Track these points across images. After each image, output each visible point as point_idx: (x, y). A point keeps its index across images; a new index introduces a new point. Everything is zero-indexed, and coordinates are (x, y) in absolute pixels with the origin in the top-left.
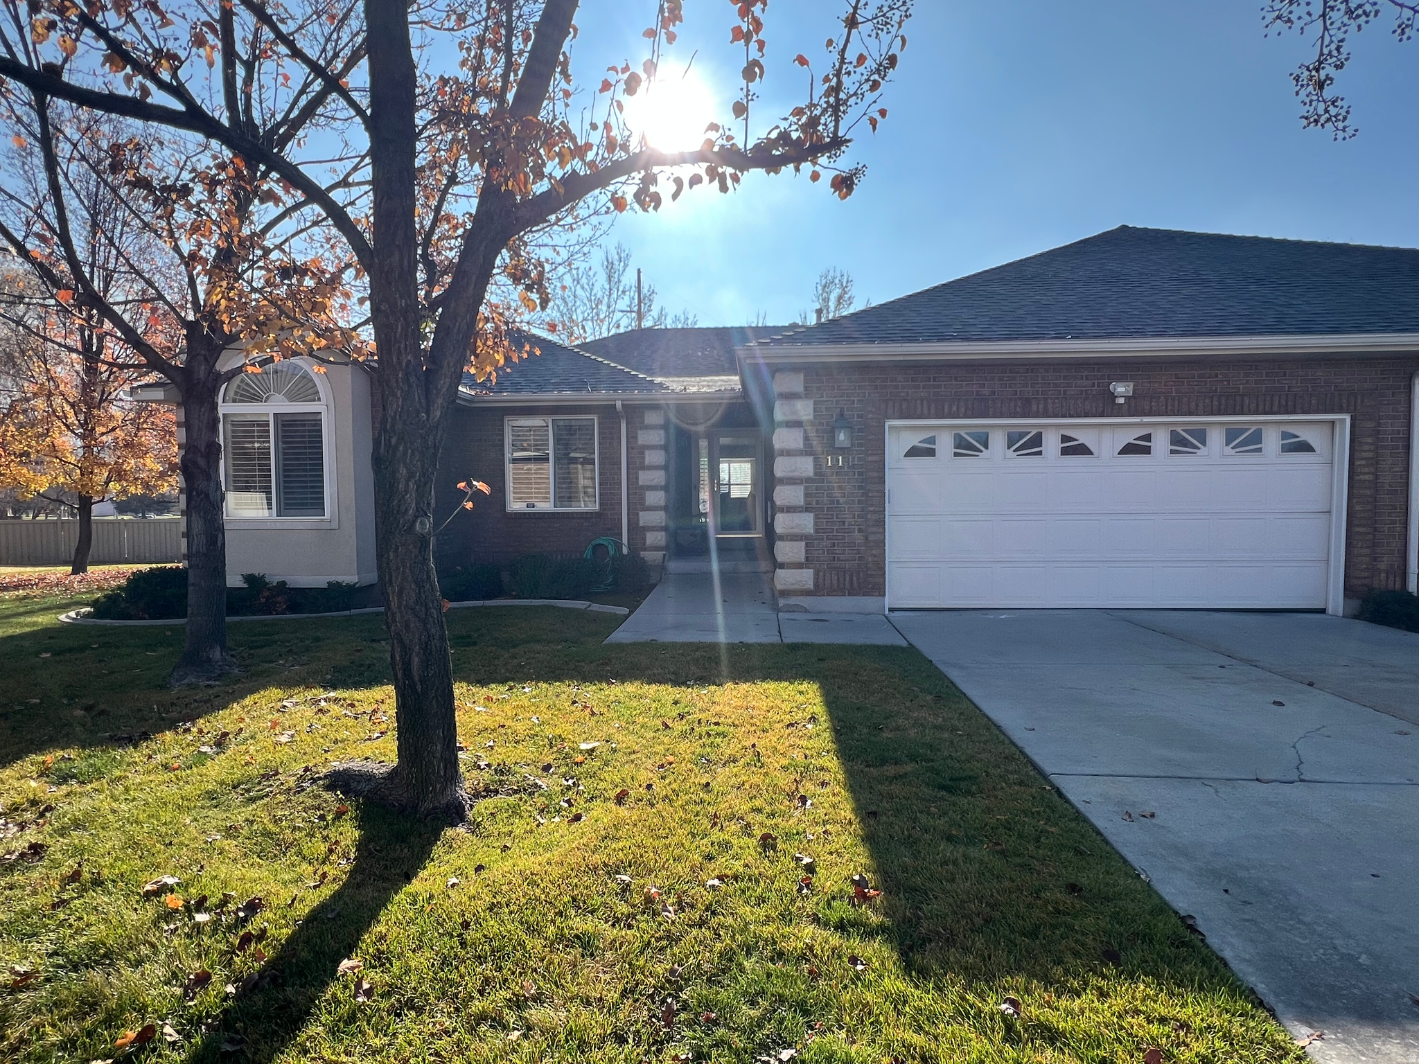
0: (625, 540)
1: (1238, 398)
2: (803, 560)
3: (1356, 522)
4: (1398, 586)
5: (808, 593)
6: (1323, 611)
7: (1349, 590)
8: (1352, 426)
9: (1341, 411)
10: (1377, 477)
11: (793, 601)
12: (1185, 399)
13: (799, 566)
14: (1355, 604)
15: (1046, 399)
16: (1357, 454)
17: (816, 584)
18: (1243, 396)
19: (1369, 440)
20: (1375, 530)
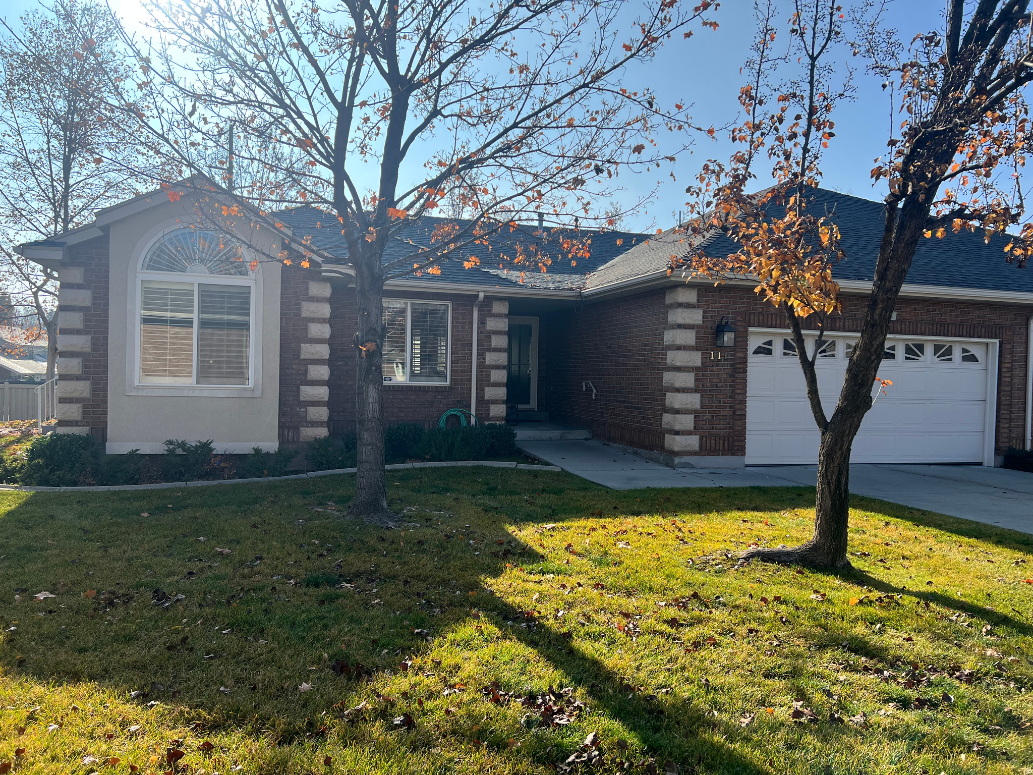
0: (473, 412)
1: (946, 326)
2: (692, 428)
3: (1002, 407)
4: (1021, 448)
5: (695, 453)
6: (980, 464)
7: (997, 450)
8: (1000, 347)
9: (996, 338)
10: (1012, 380)
11: (685, 459)
12: (919, 325)
13: (689, 433)
14: (1001, 459)
15: (844, 319)
16: (1003, 365)
17: (701, 447)
18: (948, 324)
19: (1009, 356)
20: (1011, 412)
